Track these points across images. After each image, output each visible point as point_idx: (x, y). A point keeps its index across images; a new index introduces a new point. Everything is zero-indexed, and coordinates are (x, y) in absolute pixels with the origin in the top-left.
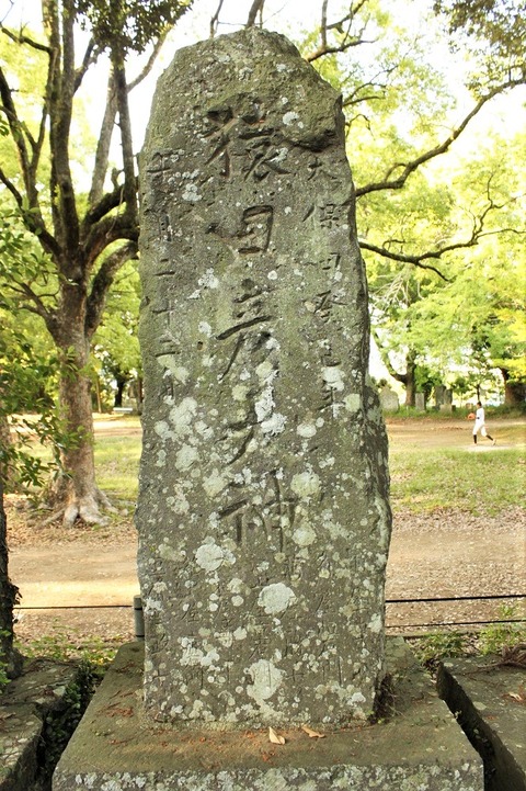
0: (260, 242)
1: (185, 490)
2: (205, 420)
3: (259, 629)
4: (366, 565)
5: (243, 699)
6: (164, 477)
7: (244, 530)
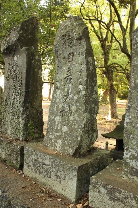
0: (71, 60)
2: (61, 94)
3: (61, 134)
5: (55, 146)
6: (54, 104)
7: (63, 115)
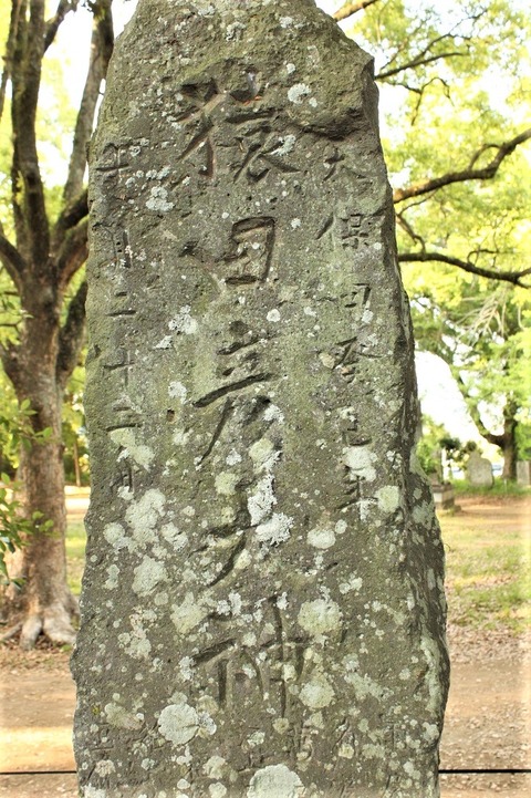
0: (256, 269)
1: (146, 624)
2: (176, 522)
4: (408, 739)
6: (115, 604)
7: (229, 684)
